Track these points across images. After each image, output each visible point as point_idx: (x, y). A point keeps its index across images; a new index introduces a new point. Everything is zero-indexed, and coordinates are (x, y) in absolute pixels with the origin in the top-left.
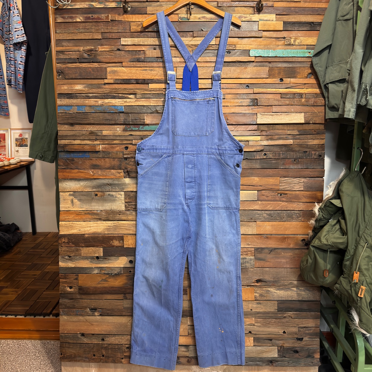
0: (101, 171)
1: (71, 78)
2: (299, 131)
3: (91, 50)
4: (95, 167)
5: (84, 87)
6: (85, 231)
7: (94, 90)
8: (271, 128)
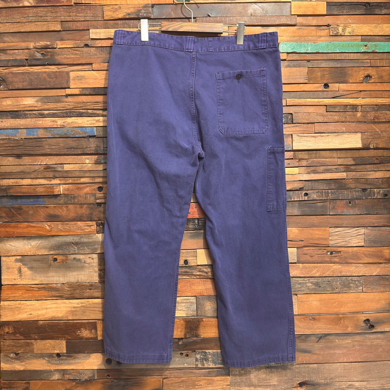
0: (63, 224)
1: (16, 88)
2: (354, 160)
3: (46, 47)
4: (53, 218)
5: (37, 101)
6: (38, 316)
7: (51, 106)
8: (314, 156)
